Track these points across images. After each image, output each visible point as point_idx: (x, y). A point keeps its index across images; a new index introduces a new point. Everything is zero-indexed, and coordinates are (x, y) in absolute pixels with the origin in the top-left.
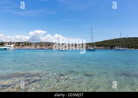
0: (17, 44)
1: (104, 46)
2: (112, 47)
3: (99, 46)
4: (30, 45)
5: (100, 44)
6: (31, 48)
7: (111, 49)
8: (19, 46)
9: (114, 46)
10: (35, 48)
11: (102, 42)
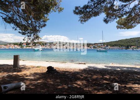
0: (34, 44)
1: (119, 46)
2: (127, 47)
3: (113, 46)
4: (45, 45)
5: (115, 43)
6: (46, 48)
7: (127, 49)
8: (35, 46)
9: (129, 46)
10: (50, 48)
11: (117, 41)
